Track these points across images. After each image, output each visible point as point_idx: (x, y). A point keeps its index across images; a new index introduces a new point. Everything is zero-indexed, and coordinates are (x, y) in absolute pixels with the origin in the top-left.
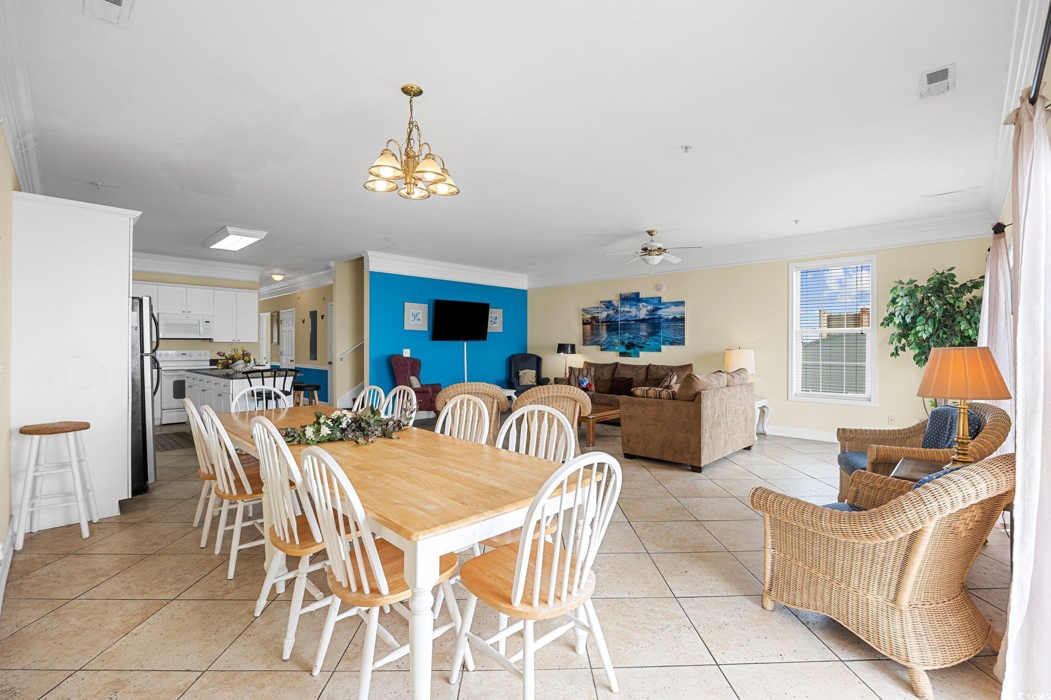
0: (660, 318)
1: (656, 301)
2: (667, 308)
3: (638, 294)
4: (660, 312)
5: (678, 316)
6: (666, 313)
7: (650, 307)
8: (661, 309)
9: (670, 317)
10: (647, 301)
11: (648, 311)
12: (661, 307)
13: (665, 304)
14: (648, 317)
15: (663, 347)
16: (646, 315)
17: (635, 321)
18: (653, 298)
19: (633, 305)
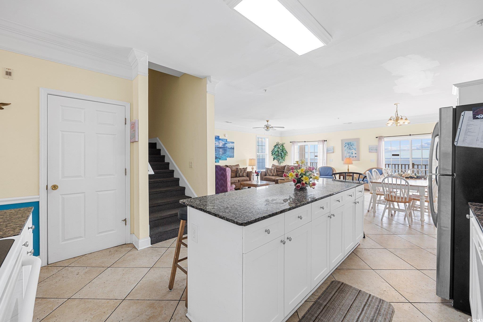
0: (227, 147)
1: (225, 141)
2: (229, 143)
3: (219, 137)
4: (226, 145)
5: (232, 147)
6: (229, 145)
7: (223, 143)
8: (227, 144)
9: (230, 147)
10: (222, 140)
11: (223, 144)
12: (227, 143)
13: (228, 142)
14: (222, 147)
15: (227, 158)
16: (222, 146)
17: (218, 147)
18: (224, 139)
19: (217, 141)
